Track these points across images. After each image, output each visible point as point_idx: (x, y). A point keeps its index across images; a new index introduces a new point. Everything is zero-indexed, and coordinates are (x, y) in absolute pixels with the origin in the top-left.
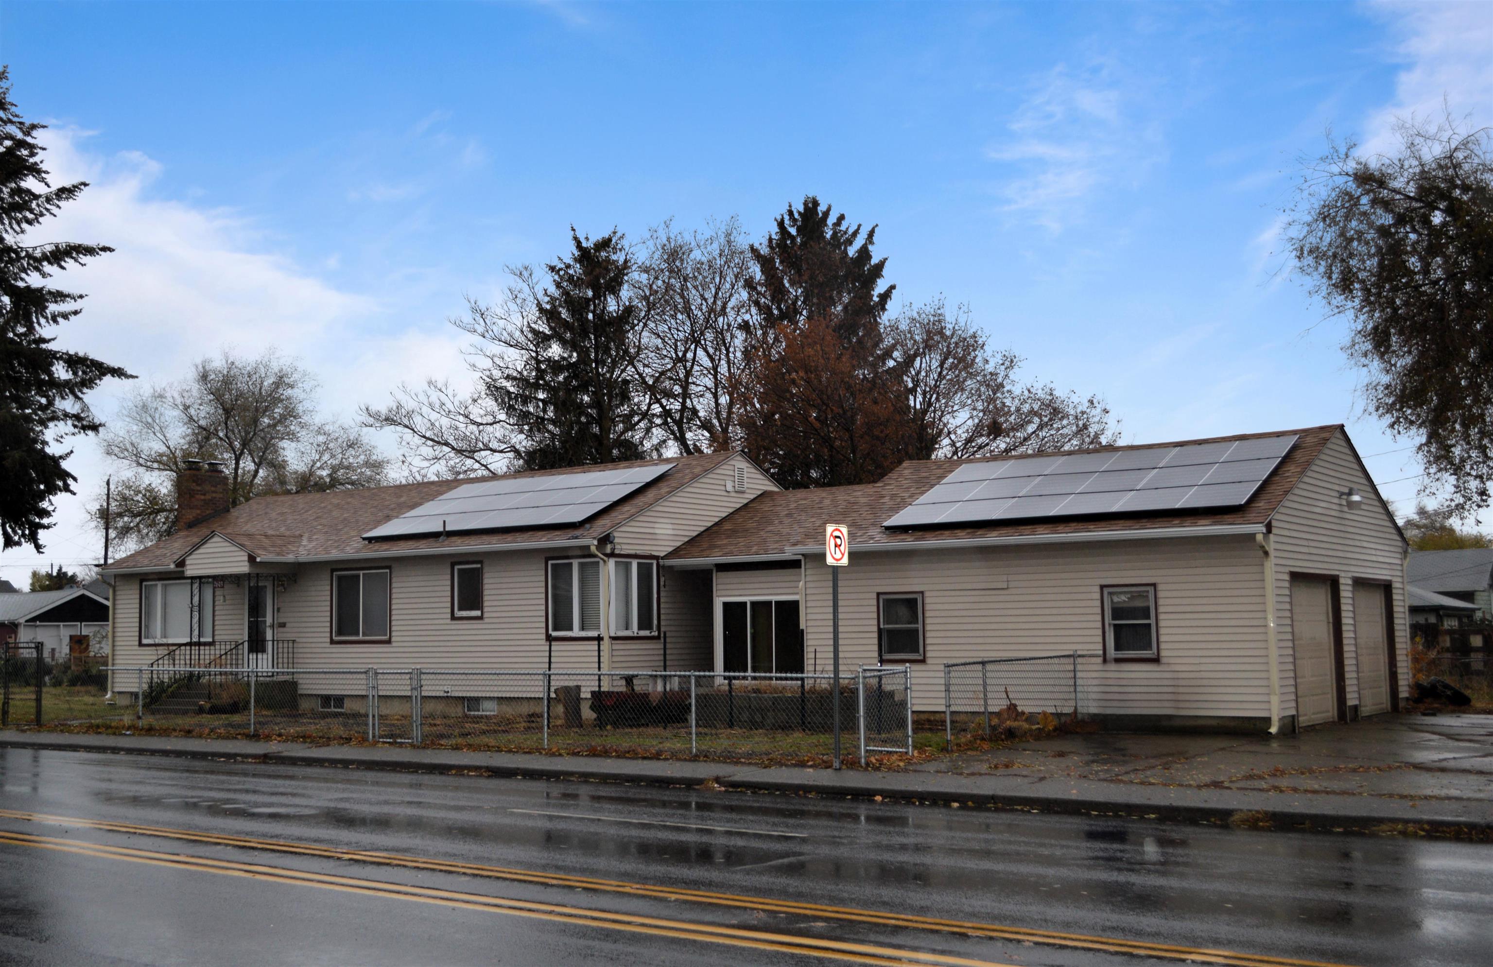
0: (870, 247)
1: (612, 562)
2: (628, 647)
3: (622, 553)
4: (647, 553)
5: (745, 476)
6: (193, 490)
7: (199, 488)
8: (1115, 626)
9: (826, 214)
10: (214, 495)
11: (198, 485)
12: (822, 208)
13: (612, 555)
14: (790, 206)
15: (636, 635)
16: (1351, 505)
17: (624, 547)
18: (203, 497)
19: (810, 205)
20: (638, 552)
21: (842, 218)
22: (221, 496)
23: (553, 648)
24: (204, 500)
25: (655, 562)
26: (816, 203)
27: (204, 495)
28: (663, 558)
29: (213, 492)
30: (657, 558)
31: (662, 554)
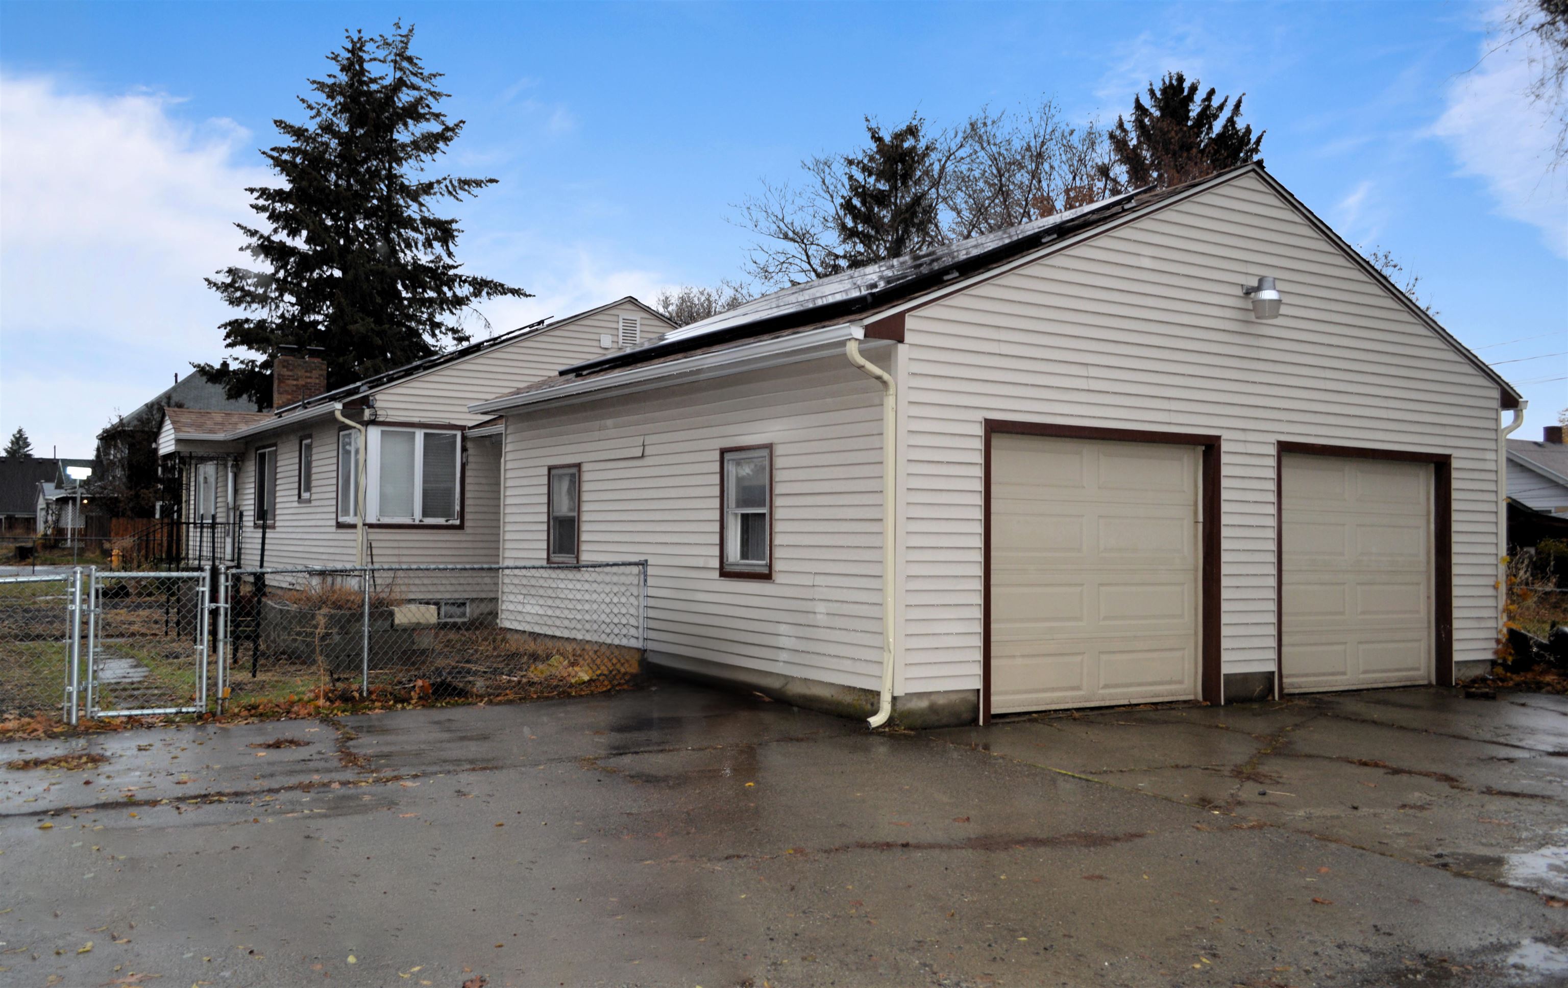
0: (1235, 119)
1: (374, 433)
2: (398, 537)
3: (388, 420)
4: (446, 422)
5: (638, 329)
6: (283, 376)
7: (290, 373)
8: (745, 517)
9: (1194, 89)
10: (309, 380)
11: (288, 370)
12: (1186, 85)
13: (373, 422)
14: (1151, 85)
15: (417, 522)
16: (1259, 305)
17: (390, 412)
18: (295, 383)
19: (1175, 82)
20: (423, 420)
21: (1212, 92)
22: (317, 381)
23: (267, 535)
24: (296, 385)
25: (459, 434)
26: (1181, 79)
27: (297, 380)
28: (470, 428)
29: (307, 377)
30: (462, 428)
31: (471, 424)
